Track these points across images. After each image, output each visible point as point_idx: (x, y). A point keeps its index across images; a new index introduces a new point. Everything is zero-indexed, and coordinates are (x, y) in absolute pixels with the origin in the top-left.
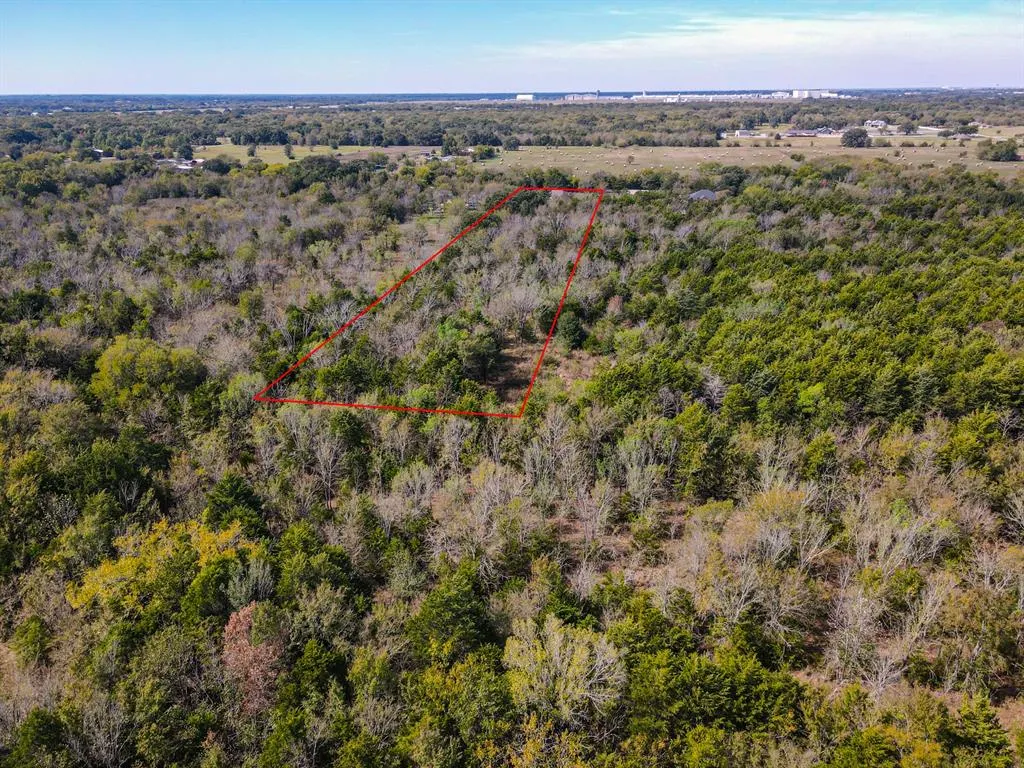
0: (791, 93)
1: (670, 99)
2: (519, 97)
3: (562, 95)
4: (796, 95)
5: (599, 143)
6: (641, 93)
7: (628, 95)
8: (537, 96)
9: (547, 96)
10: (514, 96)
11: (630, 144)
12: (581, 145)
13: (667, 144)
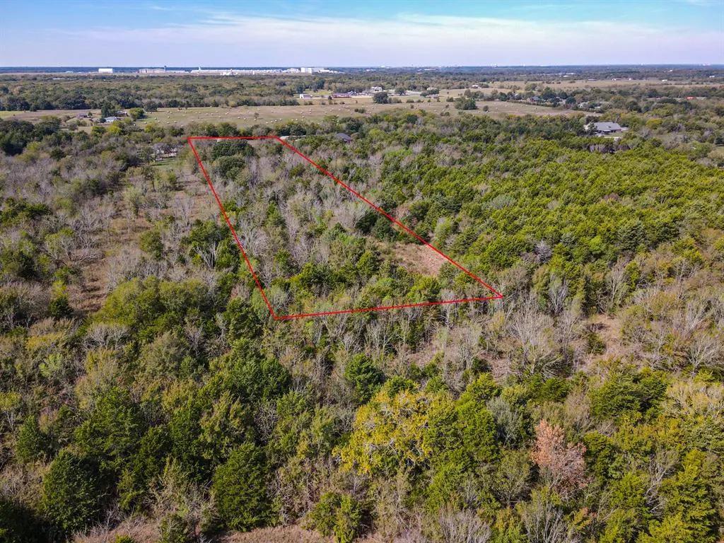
0: (300, 69)
1: (225, 73)
2: (101, 70)
3: (137, 69)
4: (303, 70)
5: (216, 105)
6: (198, 69)
7: (189, 69)
8: (115, 69)
9: (123, 69)
10: (96, 69)
11: (239, 105)
12: (202, 106)
13: (264, 104)
